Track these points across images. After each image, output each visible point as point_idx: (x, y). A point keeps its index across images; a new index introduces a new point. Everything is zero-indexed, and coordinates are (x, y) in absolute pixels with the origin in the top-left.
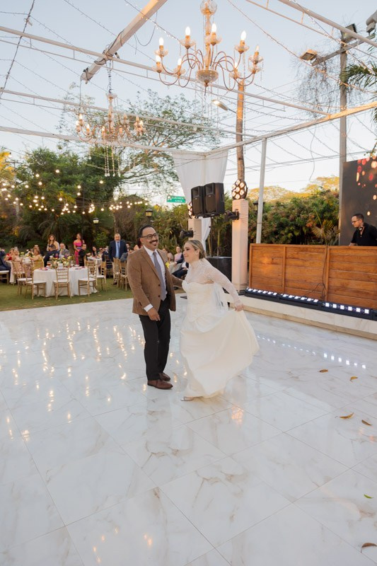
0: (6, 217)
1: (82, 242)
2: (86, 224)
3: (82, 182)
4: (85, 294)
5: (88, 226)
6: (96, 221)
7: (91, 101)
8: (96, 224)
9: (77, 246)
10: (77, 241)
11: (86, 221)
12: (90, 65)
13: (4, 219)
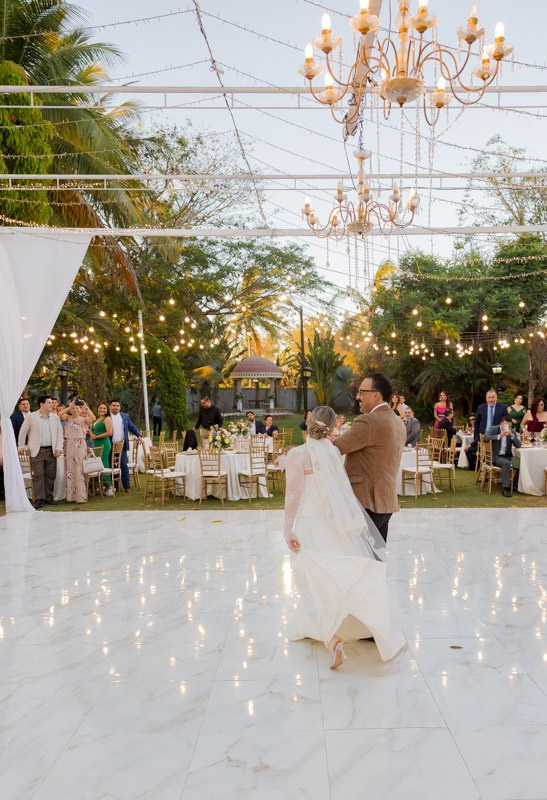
0: (376, 366)
1: (448, 406)
2: (480, 376)
3: (477, 301)
4: (413, 494)
5: (484, 380)
6: (497, 370)
7: (518, 156)
8: (498, 375)
9: (438, 413)
10: (440, 405)
11: (480, 371)
12: (347, 111)
13: (374, 369)
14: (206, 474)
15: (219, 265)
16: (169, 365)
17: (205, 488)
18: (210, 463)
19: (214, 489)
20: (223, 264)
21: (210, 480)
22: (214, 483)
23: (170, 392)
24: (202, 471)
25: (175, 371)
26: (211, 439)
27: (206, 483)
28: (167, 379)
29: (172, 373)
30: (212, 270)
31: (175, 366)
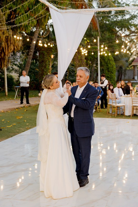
14: (134, 105)
15: (131, 14)
16: (109, 59)
17: (133, 111)
18: (135, 100)
19: (136, 112)
20: (132, 14)
21: (135, 108)
22: (136, 109)
23: (108, 71)
24: (133, 104)
25: (111, 62)
26: (135, 91)
27: (133, 109)
28: (108, 66)
29: (110, 63)
30: (127, 17)
31: (111, 60)
